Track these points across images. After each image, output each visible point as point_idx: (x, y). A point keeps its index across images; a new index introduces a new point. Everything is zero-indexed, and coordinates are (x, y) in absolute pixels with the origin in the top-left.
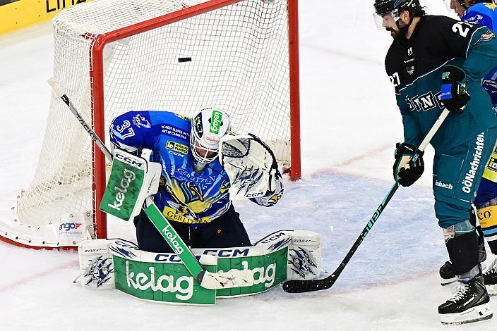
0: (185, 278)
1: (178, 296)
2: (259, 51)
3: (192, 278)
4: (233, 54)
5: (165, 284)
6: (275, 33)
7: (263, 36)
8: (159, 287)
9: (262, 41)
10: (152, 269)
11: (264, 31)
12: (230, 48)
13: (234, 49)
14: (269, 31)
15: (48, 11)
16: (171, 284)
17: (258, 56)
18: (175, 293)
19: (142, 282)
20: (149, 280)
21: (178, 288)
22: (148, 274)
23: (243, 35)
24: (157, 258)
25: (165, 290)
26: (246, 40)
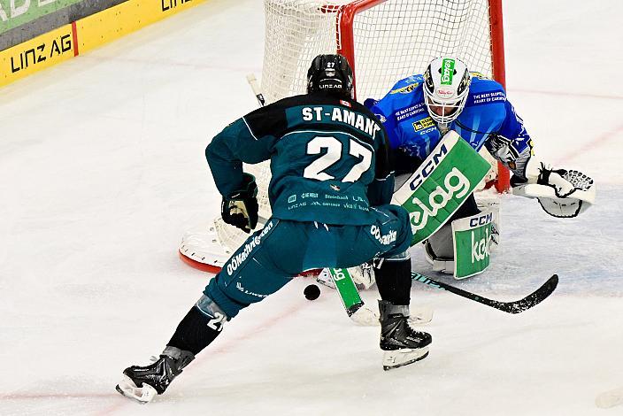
0: (449, 176)
1: (458, 196)
2: (453, 38)
3: (455, 169)
4: (418, 45)
5: (438, 199)
6: (471, 14)
7: (458, 19)
8: (436, 207)
9: (456, 25)
10: (416, 201)
11: (459, 13)
12: (414, 39)
13: (419, 39)
14: (465, 12)
15: (14, 71)
16: (444, 194)
17: (451, 44)
18: (454, 197)
19: (416, 221)
20: (422, 211)
21: (452, 189)
22: (417, 208)
23: (430, 21)
24: (412, 187)
25: (444, 204)
26: (434, 27)
